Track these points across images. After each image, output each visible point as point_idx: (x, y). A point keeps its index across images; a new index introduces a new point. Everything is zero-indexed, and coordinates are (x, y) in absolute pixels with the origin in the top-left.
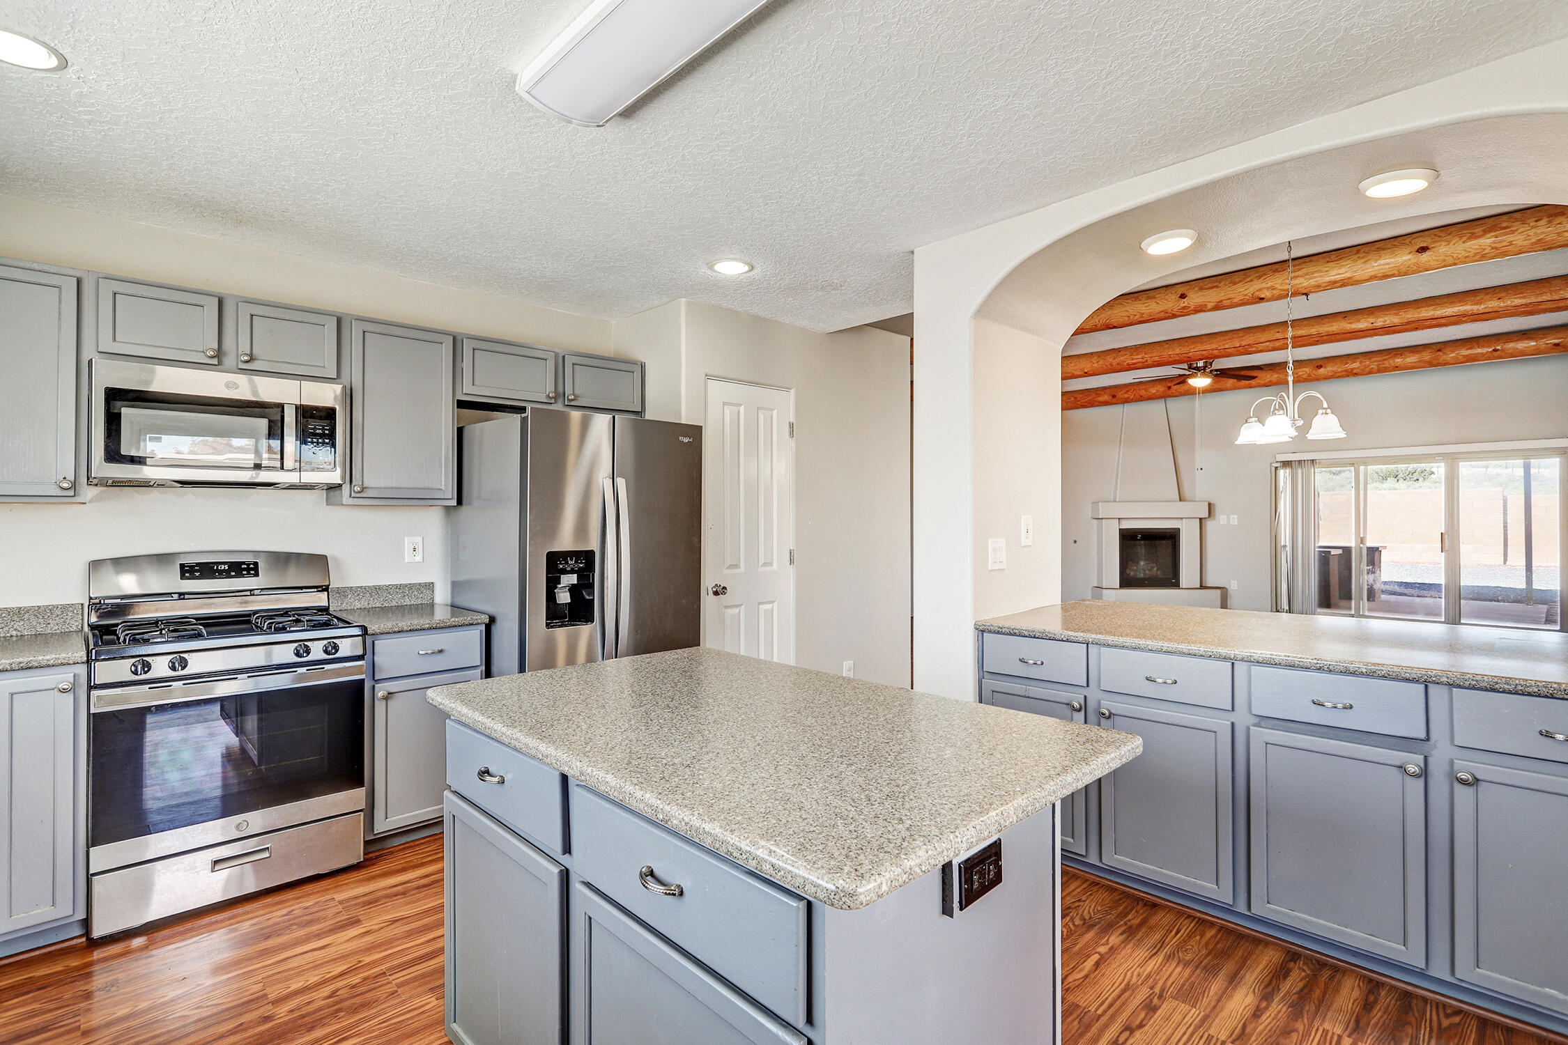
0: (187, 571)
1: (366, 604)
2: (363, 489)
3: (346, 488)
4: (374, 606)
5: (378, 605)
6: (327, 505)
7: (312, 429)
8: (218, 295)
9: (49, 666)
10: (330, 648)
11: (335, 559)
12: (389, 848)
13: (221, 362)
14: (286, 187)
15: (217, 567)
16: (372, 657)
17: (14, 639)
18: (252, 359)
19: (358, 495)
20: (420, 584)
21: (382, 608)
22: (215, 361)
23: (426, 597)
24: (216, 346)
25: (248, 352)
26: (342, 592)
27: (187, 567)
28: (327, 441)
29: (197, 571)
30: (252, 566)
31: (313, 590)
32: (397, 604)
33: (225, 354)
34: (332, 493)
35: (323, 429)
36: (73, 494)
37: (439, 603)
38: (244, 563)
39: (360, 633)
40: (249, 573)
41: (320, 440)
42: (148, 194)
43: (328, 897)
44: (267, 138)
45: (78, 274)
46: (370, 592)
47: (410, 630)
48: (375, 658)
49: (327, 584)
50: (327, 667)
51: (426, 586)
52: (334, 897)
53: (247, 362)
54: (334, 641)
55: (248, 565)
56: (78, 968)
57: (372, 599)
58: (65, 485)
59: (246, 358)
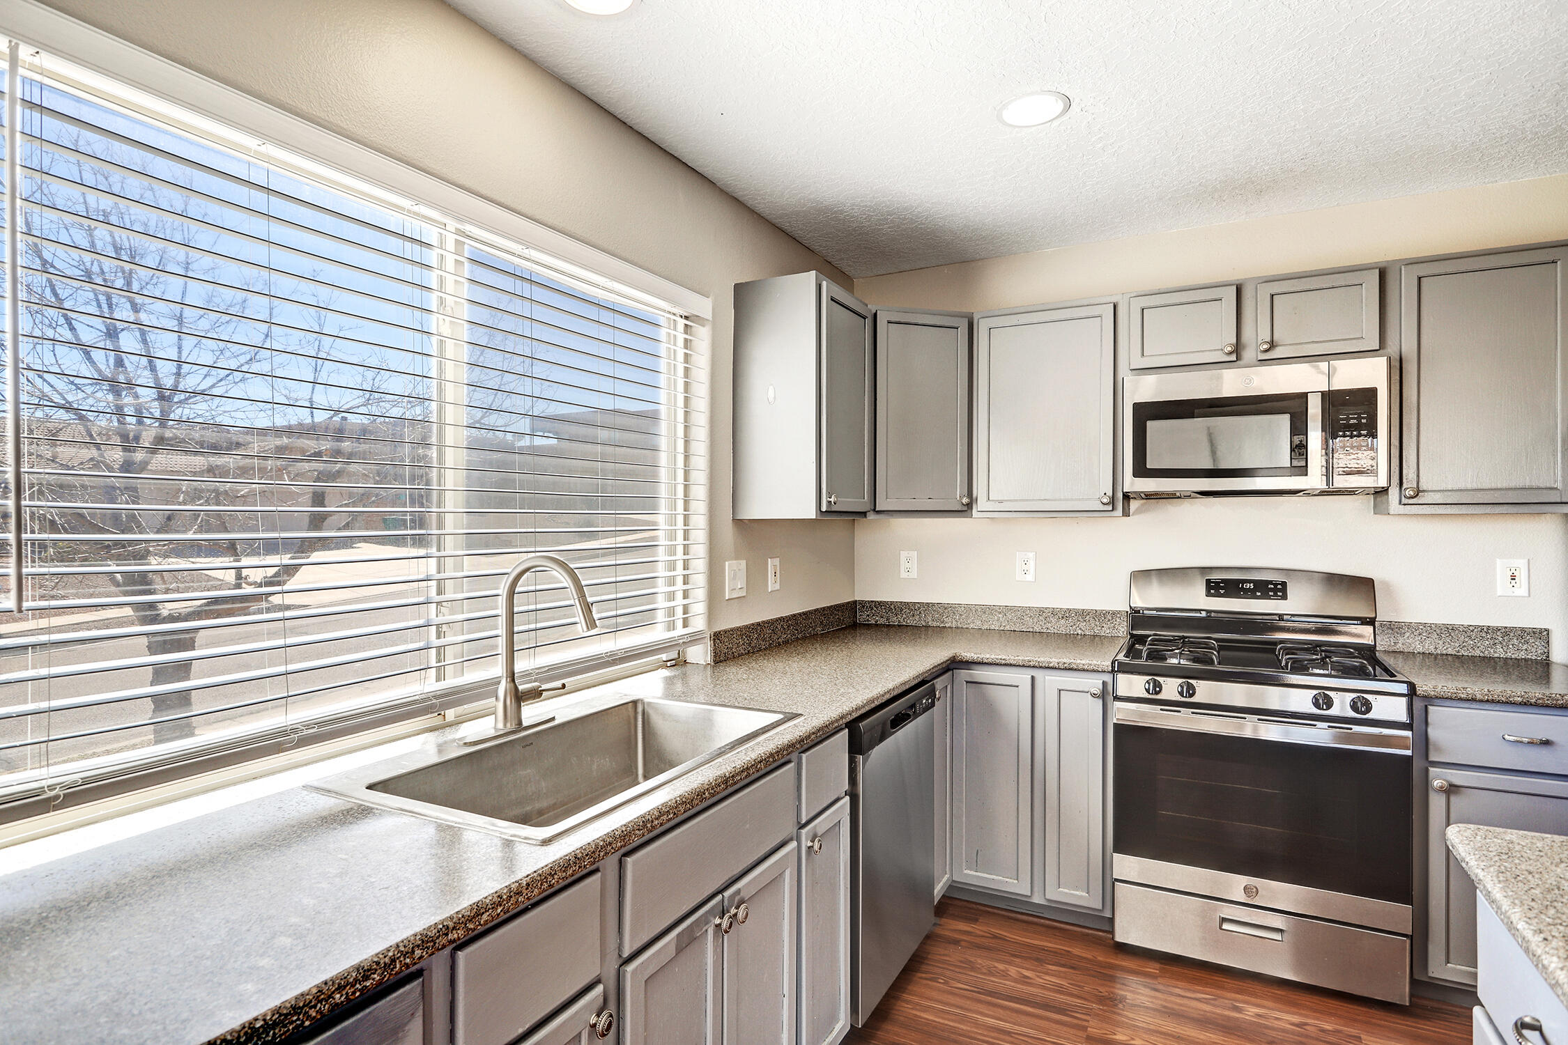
0: (1212, 588)
1: (1432, 648)
2: (1418, 492)
3: (1394, 493)
4: (1444, 652)
5: (1450, 651)
6: (1375, 513)
7: (1343, 419)
8: (1234, 282)
9: (1084, 670)
10: (1359, 704)
11: (1387, 585)
12: (1456, 1006)
13: (1241, 356)
14: (1298, 126)
15: (1243, 586)
16: (1424, 727)
17: (1079, 637)
18: (1272, 345)
19: (1411, 501)
20: (1523, 630)
21: (1458, 657)
22: (1233, 357)
23: (1534, 650)
24: (1234, 341)
25: (1268, 339)
26: (1394, 628)
27: (1213, 582)
28: (1364, 432)
29: (1222, 588)
30: (1279, 587)
31: (1356, 622)
32: (1482, 655)
33: (1244, 347)
34: (1380, 499)
35: (1359, 419)
36: (1111, 509)
37: (1559, 661)
38: (1271, 582)
39: (1406, 692)
40: (1275, 595)
41: (1355, 433)
42: (1169, 199)
43: (1353, 1031)
44: (1259, 77)
45: (1114, 300)
46: (1439, 632)
47: (1488, 701)
48: (1430, 730)
49: (1373, 616)
50: (1356, 729)
51: (1534, 633)
52: (1362, 1036)
53: (1266, 351)
54: (1365, 696)
55: (1276, 585)
56: (1100, 964)
57: (1441, 642)
58: (1105, 501)
59: (1266, 347)
